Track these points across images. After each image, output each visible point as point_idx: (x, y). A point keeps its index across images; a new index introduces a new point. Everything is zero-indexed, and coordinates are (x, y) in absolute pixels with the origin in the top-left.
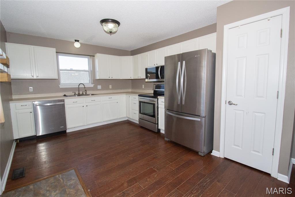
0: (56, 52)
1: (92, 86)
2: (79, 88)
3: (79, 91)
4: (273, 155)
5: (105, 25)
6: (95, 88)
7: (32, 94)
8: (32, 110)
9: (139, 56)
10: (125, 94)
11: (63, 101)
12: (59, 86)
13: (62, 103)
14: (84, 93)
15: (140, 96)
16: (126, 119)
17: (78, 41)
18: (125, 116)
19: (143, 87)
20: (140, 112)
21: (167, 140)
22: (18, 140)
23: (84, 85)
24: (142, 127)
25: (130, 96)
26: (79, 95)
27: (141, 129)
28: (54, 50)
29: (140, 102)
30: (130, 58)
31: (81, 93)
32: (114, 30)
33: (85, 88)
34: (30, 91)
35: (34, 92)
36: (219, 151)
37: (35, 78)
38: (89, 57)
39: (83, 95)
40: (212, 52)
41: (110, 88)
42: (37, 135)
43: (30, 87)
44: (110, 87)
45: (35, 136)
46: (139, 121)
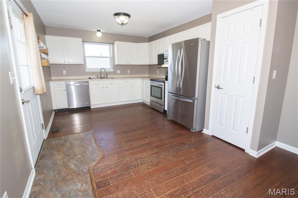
0: (82, 41)
1: (112, 70)
2: (101, 72)
3: (101, 75)
4: (247, 133)
5: (117, 18)
6: (114, 73)
7: (66, 76)
8: (65, 88)
9: (153, 43)
10: (140, 78)
11: (88, 82)
12: (85, 70)
13: (87, 84)
14: (105, 77)
15: (151, 80)
16: (142, 101)
17: (100, 31)
18: (140, 98)
19: (158, 73)
20: (151, 95)
21: (169, 119)
22: (56, 111)
23: (105, 70)
24: (152, 109)
25: (144, 80)
26: (101, 78)
27: (151, 110)
28: (80, 40)
29: (151, 86)
30: (146, 45)
31: (103, 77)
32: (125, 22)
33: (105, 72)
34: (64, 74)
35: (67, 75)
36: (208, 130)
37: (67, 63)
38: (110, 44)
39: (104, 78)
40: (206, 40)
41: (128, 73)
42: (69, 108)
43: (64, 71)
44: (128, 71)
45: (67, 108)
46: (150, 103)
